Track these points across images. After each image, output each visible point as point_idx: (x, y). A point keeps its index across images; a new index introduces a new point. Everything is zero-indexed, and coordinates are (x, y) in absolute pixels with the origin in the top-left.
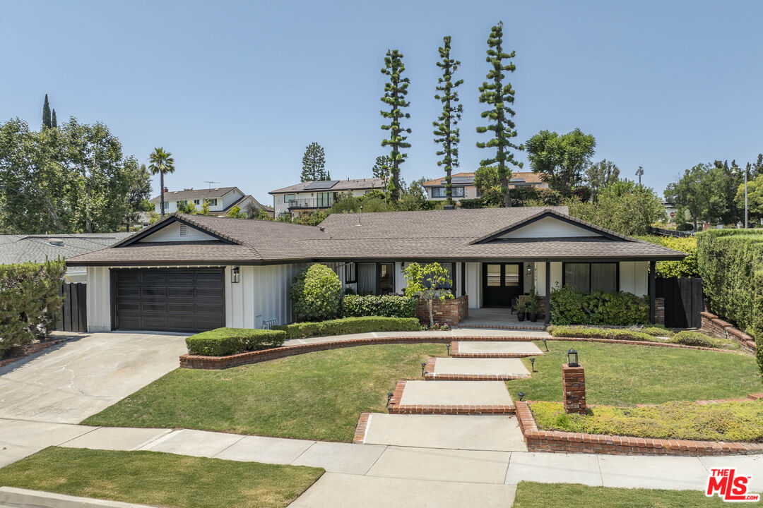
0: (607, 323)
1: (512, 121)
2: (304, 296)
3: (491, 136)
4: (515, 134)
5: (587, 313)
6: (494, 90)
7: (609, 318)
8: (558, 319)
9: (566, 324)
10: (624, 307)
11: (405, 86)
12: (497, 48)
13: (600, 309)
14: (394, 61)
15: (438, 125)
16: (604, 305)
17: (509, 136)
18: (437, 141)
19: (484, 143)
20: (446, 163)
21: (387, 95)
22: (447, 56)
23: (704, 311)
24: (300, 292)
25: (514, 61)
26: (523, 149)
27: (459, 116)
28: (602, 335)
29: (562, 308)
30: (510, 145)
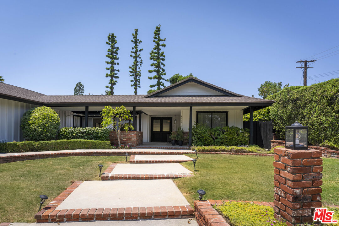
0: (225, 144)
1: (164, 69)
2: (29, 125)
3: (155, 74)
4: (165, 74)
5: (213, 139)
6: (156, 54)
7: (226, 141)
8: (197, 142)
9: (202, 145)
10: (236, 135)
11: (117, 50)
12: (158, 37)
13: (222, 136)
14: (112, 38)
15: (131, 68)
16: (223, 133)
17: (162, 75)
18: (131, 76)
19: (151, 77)
20: (135, 85)
21: (108, 54)
22: (136, 37)
23: (272, 140)
24: (27, 122)
25: (165, 43)
26: (168, 81)
27: (141, 65)
28: (226, 150)
29: (199, 136)
30: (163, 79)
